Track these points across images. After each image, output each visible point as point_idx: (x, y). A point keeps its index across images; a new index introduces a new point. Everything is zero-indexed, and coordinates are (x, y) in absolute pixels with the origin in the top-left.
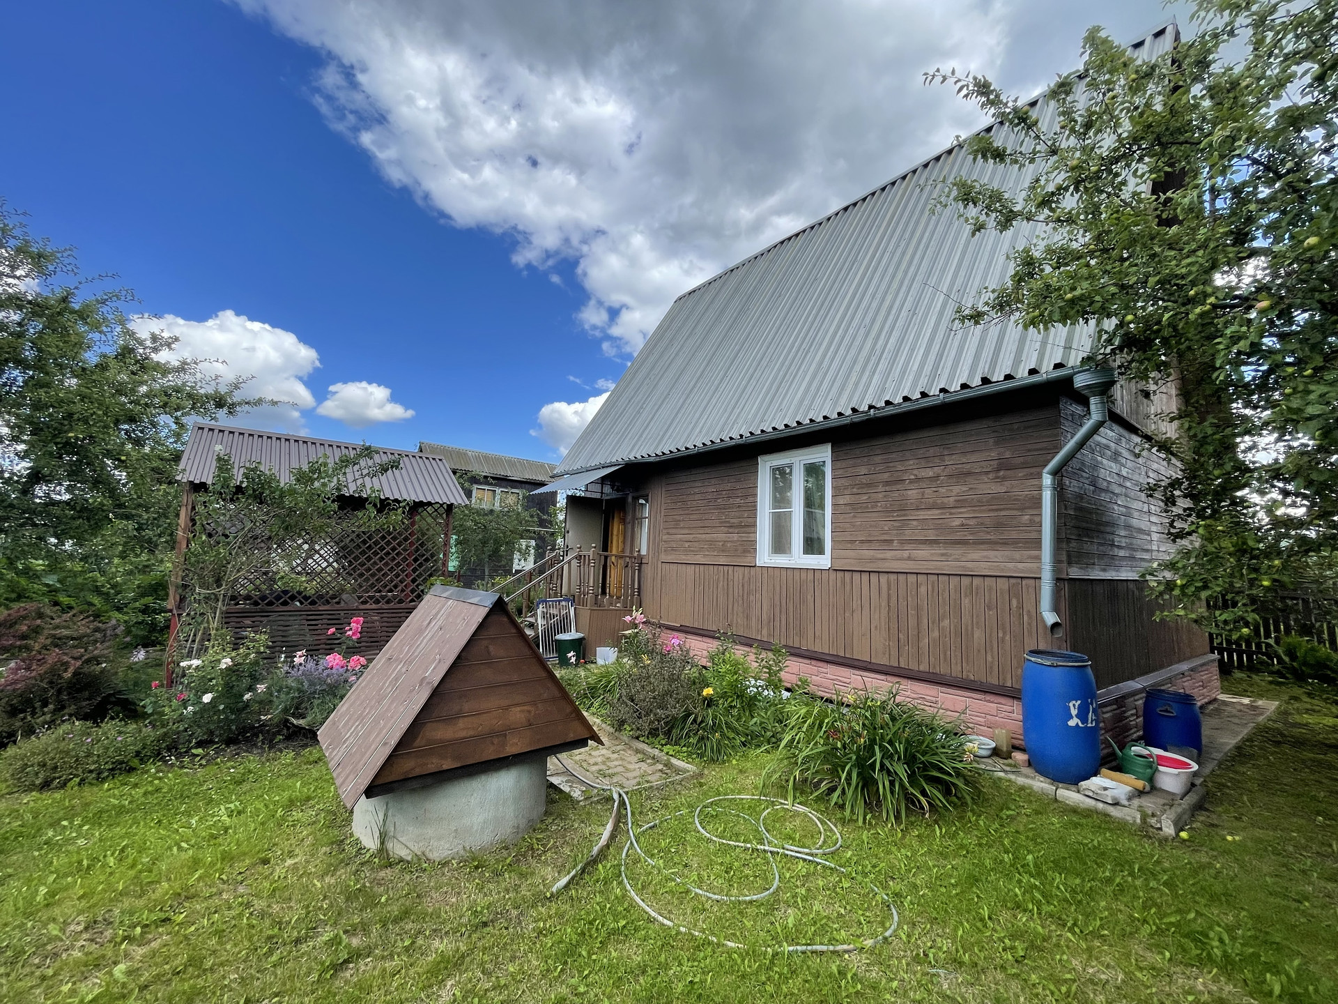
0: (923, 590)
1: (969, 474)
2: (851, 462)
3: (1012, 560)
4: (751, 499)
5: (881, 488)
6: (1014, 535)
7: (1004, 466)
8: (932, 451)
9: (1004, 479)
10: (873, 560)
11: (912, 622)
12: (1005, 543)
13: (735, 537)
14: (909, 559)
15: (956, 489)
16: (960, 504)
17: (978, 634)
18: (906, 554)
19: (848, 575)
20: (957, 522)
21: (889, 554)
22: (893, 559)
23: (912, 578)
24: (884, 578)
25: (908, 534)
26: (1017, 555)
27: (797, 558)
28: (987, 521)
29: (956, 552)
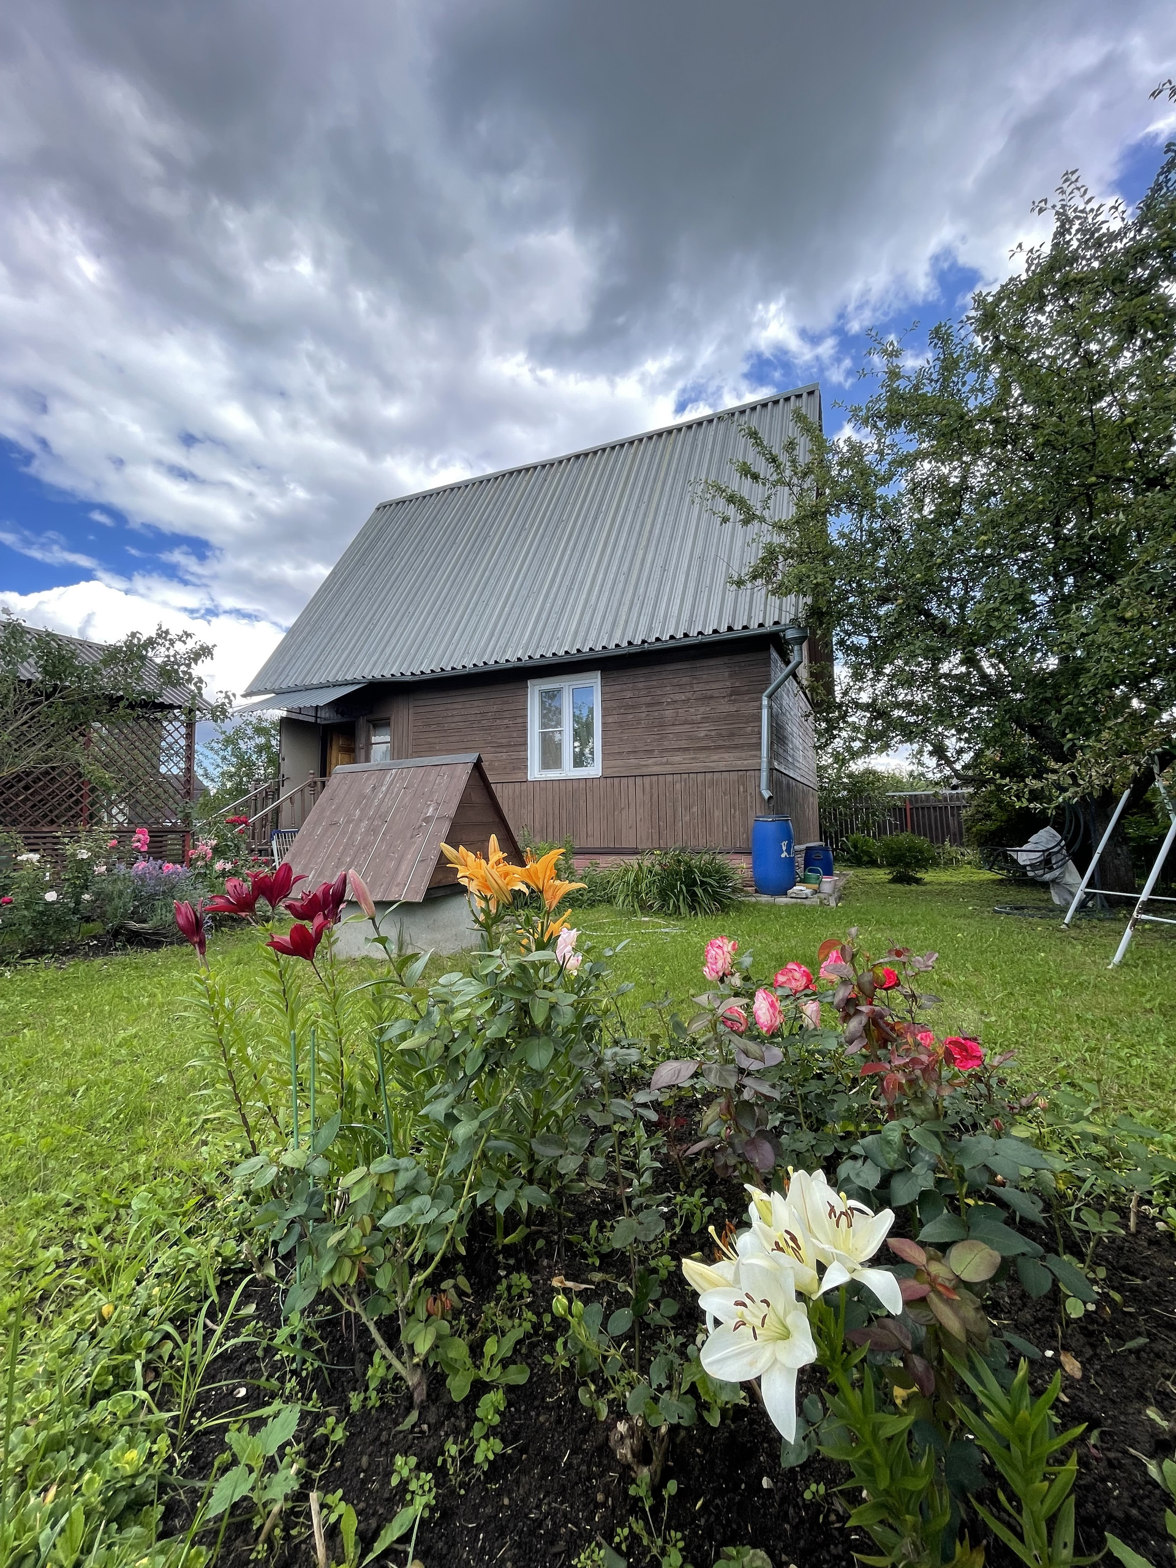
0: (678, 786)
1: (712, 697)
2: (618, 687)
3: (740, 759)
4: (520, 720)
5: (644, 709)
6: (741, 741)
7: (735, 692)
8: (685, 680)
9: (735, 701)
10: (638, 767)
11: (670, 812)
12: (736, 747)
13: (504, 756)
14: (667, 763)
15: (702, 709)
16: (705, 719)
17: (717, 813)
18: (664, 760)
19: (616, 780)
20: (702, 734)
21: (651, 761)
22: (652, 765)
23: (669, 778)
24: (647, 780)
25: (666, 744)
26: (743, 755)
27: (568, 771)
28: (724, 733)
29: (701, 756)
